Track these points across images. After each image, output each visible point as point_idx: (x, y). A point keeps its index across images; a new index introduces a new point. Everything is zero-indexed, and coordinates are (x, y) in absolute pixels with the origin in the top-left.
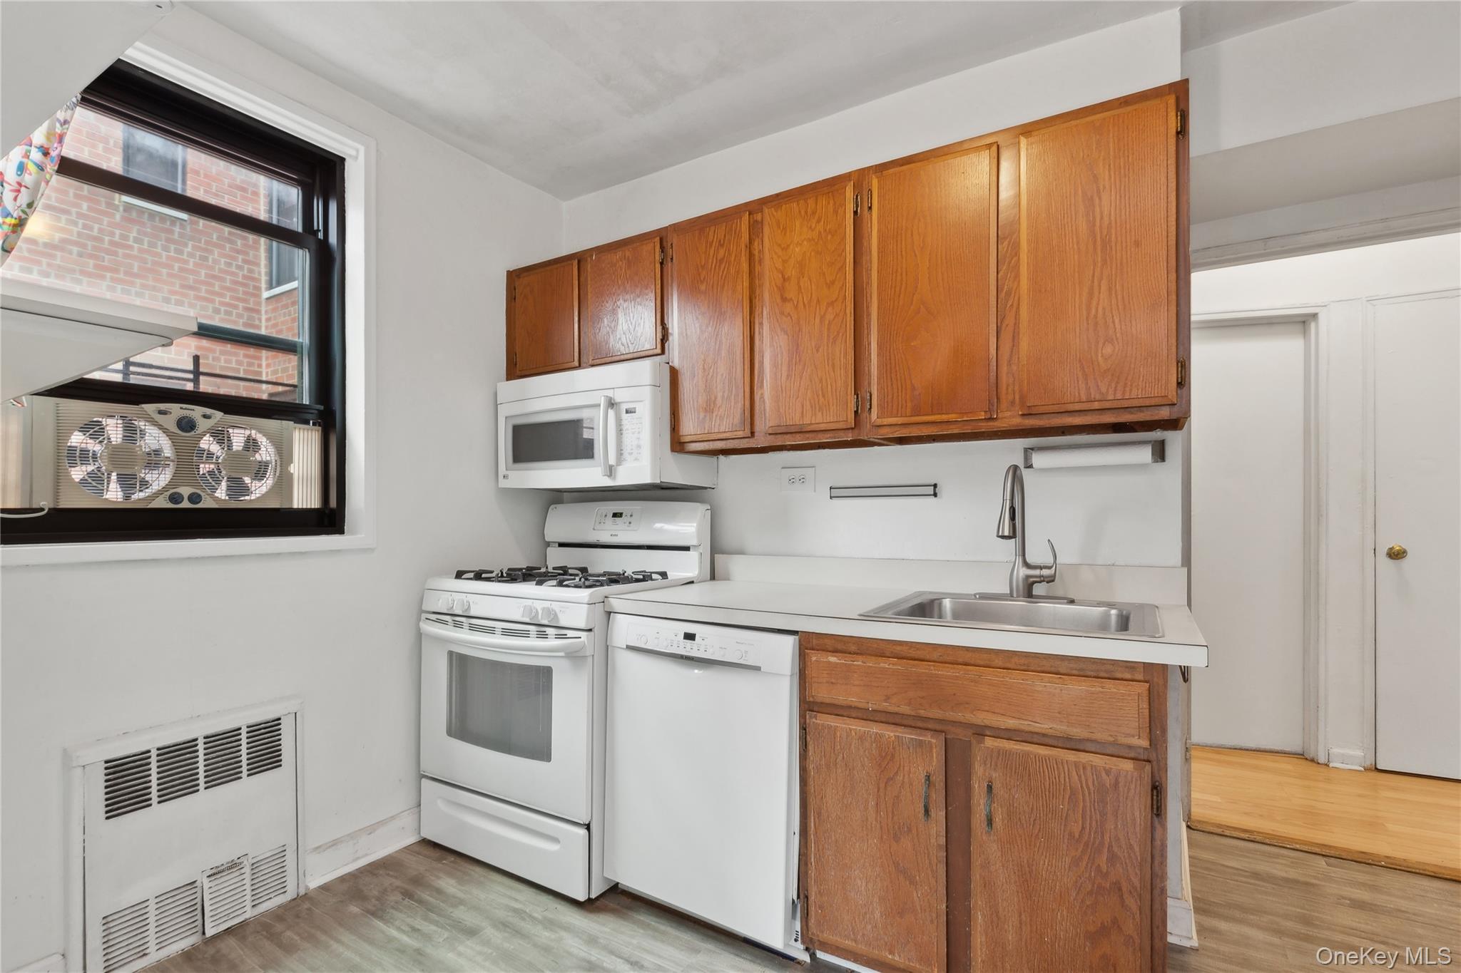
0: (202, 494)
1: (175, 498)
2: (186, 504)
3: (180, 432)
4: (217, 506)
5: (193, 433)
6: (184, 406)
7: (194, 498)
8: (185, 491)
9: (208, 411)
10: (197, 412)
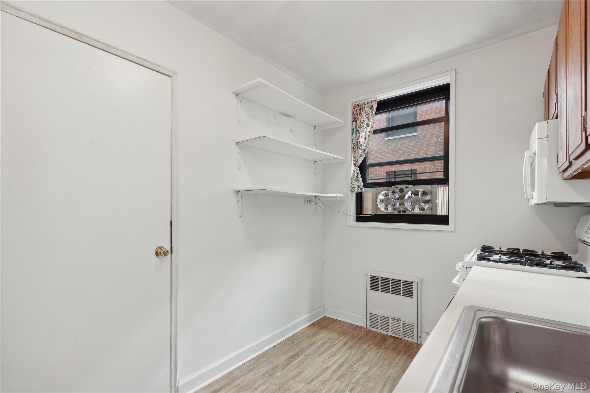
0: (406, 210)
1: (399, 211)
2: (402, 213)
3: (400, 193)
4: (410, 214)
5: (403, 193)
6: (401, 185)
7: (404, 211)
8: (402, 209)
9: (407, 186)
10: (404, 186)
